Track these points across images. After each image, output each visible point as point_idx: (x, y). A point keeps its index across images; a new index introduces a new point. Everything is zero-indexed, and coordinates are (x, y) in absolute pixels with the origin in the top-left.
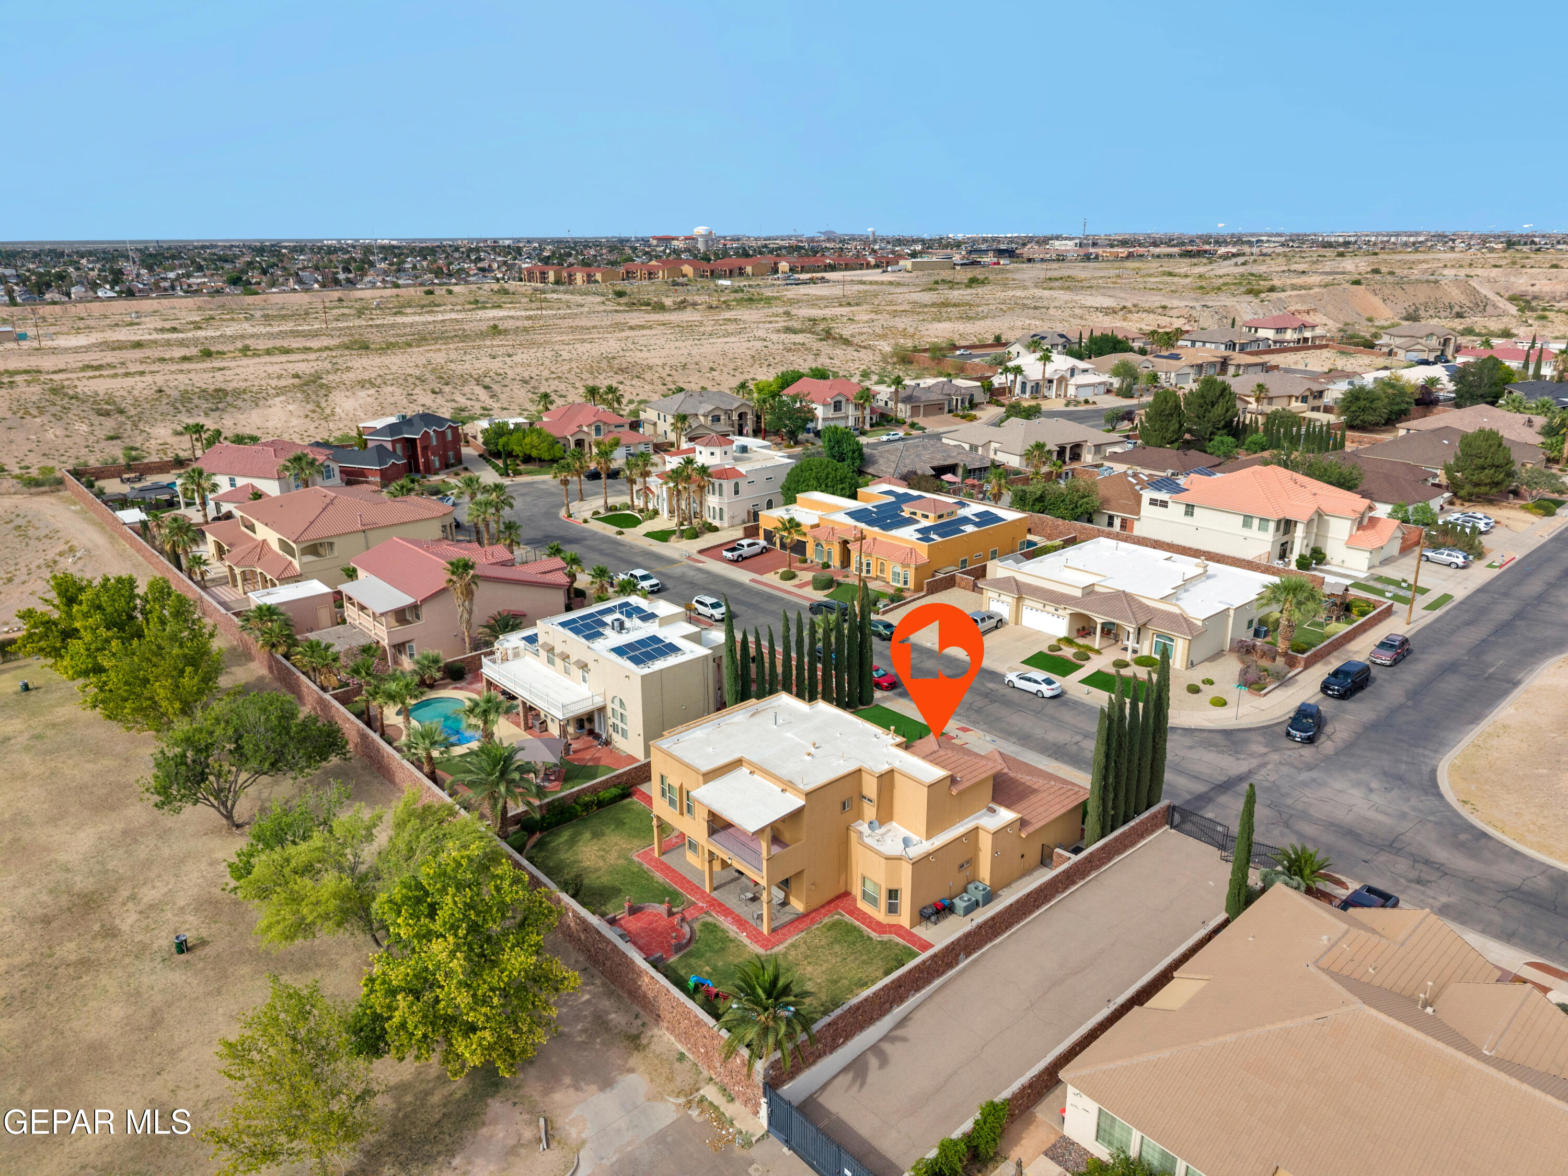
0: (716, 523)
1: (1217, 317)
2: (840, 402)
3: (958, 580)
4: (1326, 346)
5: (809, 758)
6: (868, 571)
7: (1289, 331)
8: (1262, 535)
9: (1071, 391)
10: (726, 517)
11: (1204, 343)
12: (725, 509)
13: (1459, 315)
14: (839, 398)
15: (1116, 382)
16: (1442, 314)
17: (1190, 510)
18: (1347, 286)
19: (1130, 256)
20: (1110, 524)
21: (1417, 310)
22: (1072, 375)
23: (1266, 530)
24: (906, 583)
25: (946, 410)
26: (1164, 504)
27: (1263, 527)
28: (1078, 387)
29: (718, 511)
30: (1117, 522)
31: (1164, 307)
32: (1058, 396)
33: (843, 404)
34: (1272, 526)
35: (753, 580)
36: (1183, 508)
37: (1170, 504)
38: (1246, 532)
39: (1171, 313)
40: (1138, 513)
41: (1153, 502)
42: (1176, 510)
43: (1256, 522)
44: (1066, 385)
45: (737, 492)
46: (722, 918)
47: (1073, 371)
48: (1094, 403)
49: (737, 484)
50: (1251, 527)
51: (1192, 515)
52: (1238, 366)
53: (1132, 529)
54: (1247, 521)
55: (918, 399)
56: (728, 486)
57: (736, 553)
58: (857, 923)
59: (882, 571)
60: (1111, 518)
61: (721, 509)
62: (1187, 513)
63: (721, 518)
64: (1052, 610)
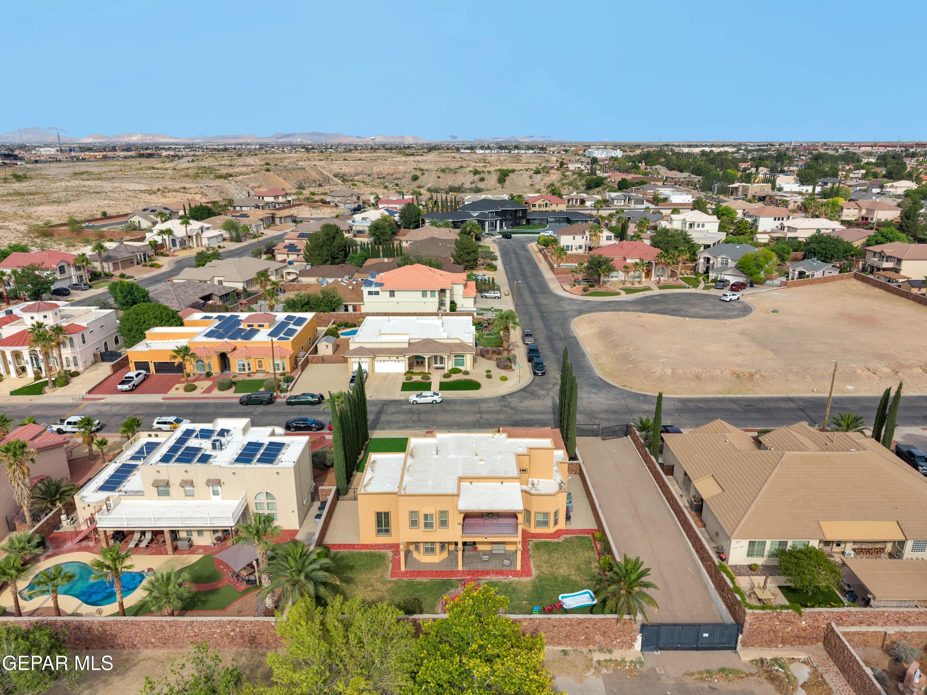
0: (73, 369)
1: (217, 192)
2: (63, 267)
3: (310, 359)
4: (301, 204)
5: (483, 462)
6: (249, 369)
7: (280, 197)
8: (433, 299)
9: (205, 242)
10: (80, 363)
11: (241, 207)
12: (79, 356)
13: (320, 185)
14: (62, 264)
15: (226, 235)
16: (313, 185)
17: (392, 293)
18: (264, 172)
19: (105, 158)
20: (347, 310)
21: (301, 183)
22: (202, 232)
23: (435, 296)
24: (284, 369)
25: (135, 263)
26: (377, 293)
27: (433, 296)
28: (209, 238)
29: (71, 359)
30: (350, 309)
31: (184, 188)
32: (198, 246)
33: (66, 268)
34: (437, 293)
35: (163, 399)
36: (388, 293)
37: (380, 293)
38: (425, 299)
39: (190, 191)
40: (362, 301)
41: (370, 293)
42: (384, 296)
43: (429, 293)
44: (201, 238)
45: (84, 342)
46: (488, 577)
47: (202, 229)
48: (224, 247)
49: (83, 335)
50: (426, 296)
51: (394, 296)
52: (281, 218)
53: (360, 310)
54: (424, 293)
55: (116, 258)
56: (77, 338)
57: (131, 384)
58: (543, 540)
59: (260, 366)
60: (346, 307)
61: (75, 358)
62: (391, 296)
63: (76, 365)
64: (395, 358)
